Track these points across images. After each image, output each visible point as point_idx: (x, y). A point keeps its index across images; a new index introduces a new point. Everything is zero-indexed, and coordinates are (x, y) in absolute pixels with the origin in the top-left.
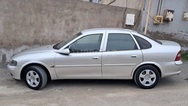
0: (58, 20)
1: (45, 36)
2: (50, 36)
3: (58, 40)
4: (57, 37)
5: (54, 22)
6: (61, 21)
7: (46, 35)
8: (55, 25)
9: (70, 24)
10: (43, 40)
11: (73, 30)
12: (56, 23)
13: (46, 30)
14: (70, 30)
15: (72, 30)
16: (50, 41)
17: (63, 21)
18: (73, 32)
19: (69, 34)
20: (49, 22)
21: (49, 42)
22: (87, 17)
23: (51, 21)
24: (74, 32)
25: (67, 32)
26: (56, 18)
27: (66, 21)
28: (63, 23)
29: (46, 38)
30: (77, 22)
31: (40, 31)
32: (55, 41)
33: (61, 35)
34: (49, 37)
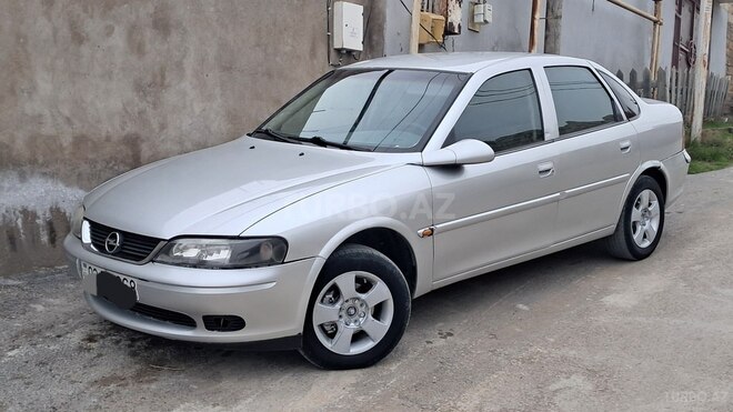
0: (93, 26)
1: (40, 116)
2: (66, 112)
3: (104, 134)
4: (99, 121)
5: (79, 38)
6: (109, 31)
7: (46, 112)
8: (85, 50)
9: (148, 47)
10: (32, 141)
11: (163, 77)
12: (88, 40)
13: (45, 85)
14: (149, 79)
15: (158, 79)
16: (65, 145)
17: (117, 28)
18: (162, 85)
19: (149, 99)
20: (55, 35)
21: (61, 148)
22: (212, 9)
23: (65, 32)
24: (169, 86)
25: (139, 87)
26: (85, 11)
27: (132, 30)
28: (118, 40)
29: (47, 130)
30: (175, 37)
31: (12, 91)
32: (89, 143)
33: (116, 104)
34: (60, 120)
